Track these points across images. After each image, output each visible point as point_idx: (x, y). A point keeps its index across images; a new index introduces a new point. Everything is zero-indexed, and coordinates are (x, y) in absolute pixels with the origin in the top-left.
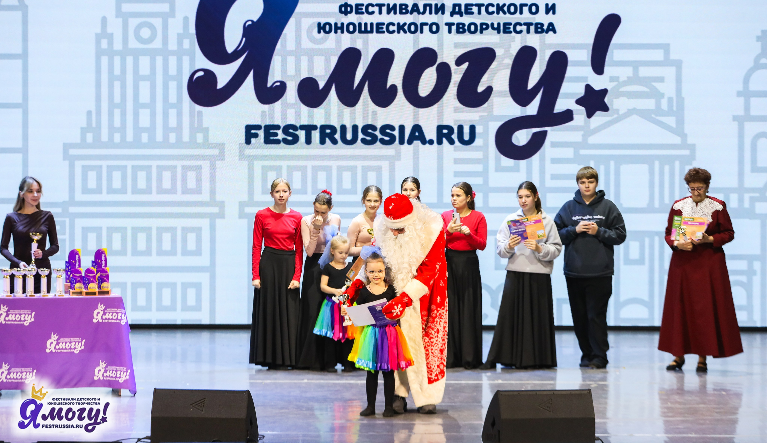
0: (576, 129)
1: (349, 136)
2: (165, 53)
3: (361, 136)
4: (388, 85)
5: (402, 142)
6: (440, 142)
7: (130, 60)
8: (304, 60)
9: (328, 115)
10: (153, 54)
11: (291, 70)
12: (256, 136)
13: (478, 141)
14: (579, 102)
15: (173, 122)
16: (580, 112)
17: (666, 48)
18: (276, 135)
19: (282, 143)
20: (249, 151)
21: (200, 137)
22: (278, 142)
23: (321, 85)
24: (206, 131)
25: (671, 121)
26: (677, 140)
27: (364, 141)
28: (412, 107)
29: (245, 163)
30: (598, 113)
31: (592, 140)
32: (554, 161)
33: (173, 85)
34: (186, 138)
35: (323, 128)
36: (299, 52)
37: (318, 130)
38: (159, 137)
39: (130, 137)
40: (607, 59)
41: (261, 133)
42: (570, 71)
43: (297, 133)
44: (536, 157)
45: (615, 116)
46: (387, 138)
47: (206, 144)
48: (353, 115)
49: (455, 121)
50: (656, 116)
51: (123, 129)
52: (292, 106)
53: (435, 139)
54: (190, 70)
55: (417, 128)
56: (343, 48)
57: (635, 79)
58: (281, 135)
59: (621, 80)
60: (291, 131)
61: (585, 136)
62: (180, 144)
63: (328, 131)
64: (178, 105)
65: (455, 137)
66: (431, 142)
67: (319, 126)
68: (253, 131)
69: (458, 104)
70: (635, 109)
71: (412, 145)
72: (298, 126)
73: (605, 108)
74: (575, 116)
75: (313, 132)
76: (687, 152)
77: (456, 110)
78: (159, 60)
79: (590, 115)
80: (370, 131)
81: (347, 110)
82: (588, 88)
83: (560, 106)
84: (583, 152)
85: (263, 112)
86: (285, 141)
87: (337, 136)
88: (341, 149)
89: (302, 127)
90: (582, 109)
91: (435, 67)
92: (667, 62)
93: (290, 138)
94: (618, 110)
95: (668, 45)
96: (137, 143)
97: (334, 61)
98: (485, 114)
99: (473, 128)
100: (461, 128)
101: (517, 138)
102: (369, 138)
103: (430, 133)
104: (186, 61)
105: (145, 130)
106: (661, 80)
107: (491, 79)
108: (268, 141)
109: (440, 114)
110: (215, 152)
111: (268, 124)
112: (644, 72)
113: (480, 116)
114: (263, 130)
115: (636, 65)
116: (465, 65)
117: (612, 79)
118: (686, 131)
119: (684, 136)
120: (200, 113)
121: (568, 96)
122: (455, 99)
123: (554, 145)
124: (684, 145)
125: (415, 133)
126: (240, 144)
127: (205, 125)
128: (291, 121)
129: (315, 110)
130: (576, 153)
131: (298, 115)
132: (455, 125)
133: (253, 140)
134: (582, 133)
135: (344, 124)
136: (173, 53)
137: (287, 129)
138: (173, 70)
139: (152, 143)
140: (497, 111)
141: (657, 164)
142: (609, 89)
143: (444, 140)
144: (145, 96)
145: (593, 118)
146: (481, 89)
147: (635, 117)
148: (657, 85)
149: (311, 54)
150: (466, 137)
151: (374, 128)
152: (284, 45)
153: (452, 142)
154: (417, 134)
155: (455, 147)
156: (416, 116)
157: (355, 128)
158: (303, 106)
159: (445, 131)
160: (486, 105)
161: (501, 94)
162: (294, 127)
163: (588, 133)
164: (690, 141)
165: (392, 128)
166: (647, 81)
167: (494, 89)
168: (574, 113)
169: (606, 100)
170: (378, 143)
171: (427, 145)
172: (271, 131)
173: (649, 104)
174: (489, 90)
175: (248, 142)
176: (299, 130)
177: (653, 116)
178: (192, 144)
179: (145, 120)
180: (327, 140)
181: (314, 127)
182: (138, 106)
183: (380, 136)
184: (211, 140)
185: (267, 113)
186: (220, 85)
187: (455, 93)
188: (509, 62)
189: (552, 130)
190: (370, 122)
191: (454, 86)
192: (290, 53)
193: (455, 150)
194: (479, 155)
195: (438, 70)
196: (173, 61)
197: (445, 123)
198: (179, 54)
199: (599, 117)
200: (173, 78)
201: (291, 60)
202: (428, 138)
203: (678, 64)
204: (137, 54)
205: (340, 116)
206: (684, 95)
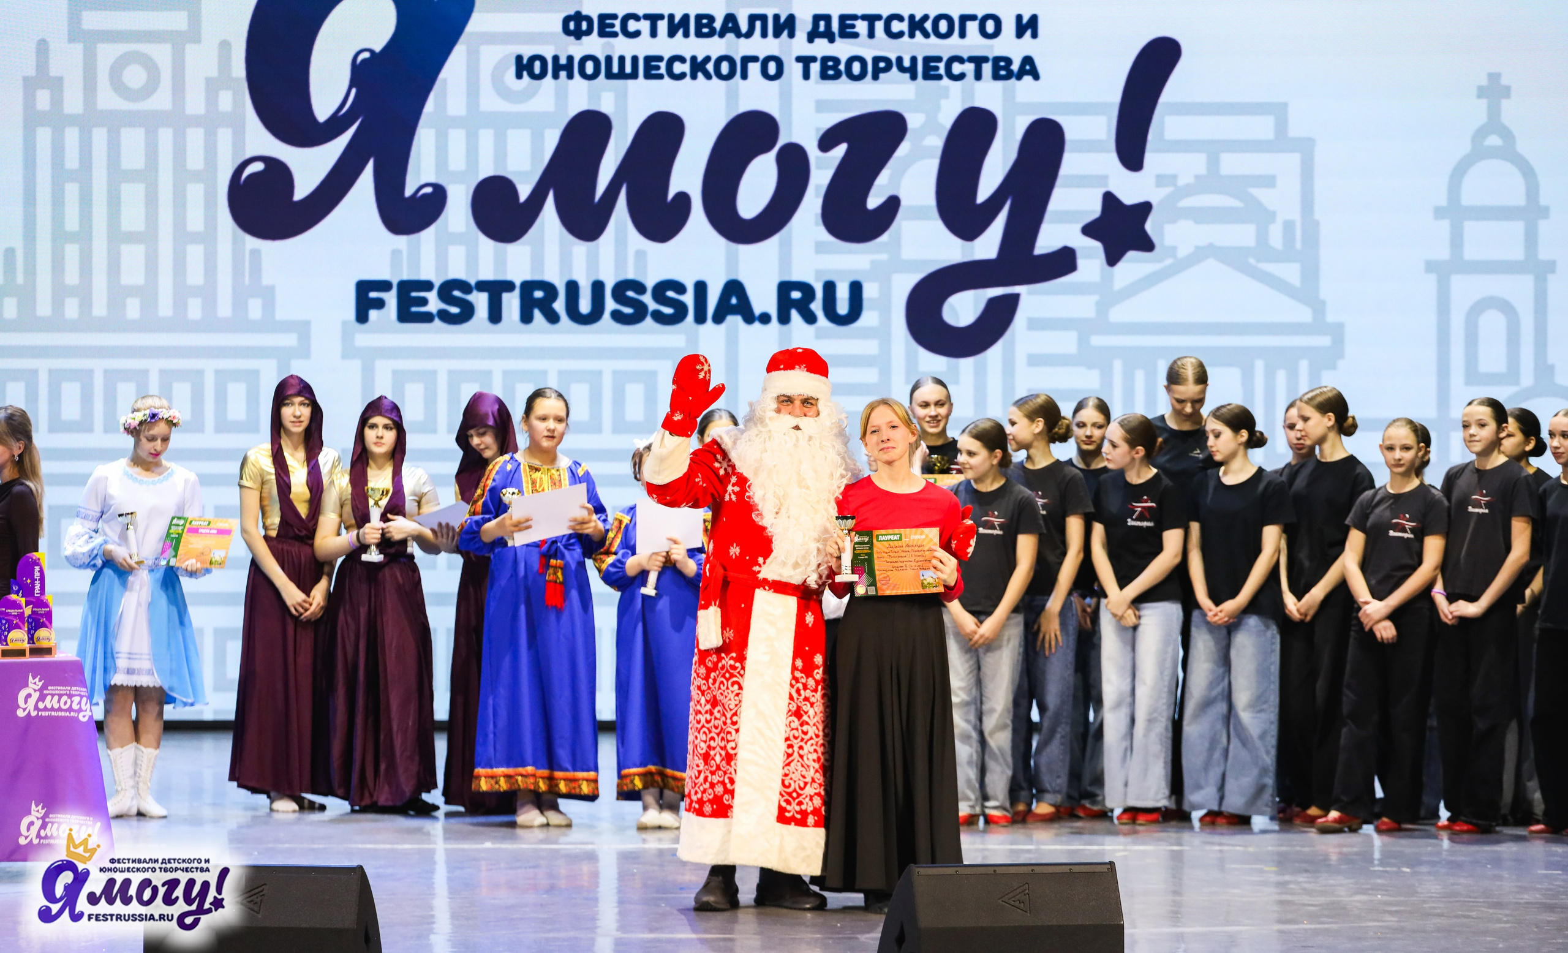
0: (1082, 289)
1: (585, 306)
2: (178, 120)
3: (610, 305)
4: (671, 195)
5: (700, 318)
6: (784, 319)
7: (99, 136)
8: (486, 138)
9: (538, 260)
10: (151, 122)
11: (457, 160)
12: (380, 304)
13: (868, 318)
14: (1089, 230)
15: (195, 276)
16: (1090, 251)
17: (1279, 111)
18: (424, 302)
19: (437, 320)
20: (365, 337)
21: (255, 309)
22: (427, 318)
23: (524, 192)
24: (269, 296)
25: (1291, 273)
26: (1303, 314)
27: (617, 316)
28: (722, 241)
29: (356, 365)
30: (1131, 254)
31: (1118, 314)
32: (1035, 360)
33: (195, 192)
34: (224, 309)
35: (528, 287)
36: (474, 120)
37: (517, 292)
38: (165, 308)
39: (100, 309)
40: (1151, 136)
41: (391, 299)
42: (1071, 164)
43: (469, 297)
44: (995, 353)
45: (1169, 262)
46: (668, 310)
47: (269, 324)
48: (593, 261)
49: (818, 273)
50: (1258, 261)
51: (84, 289)
52: (457, 239)
53: (773, 312)
54: (233, 158)
55: (734, 288)
56: (573, 112)
57: (1213, 180)
58: (434, 304)
59: (1181, 182)
60: (457, 293)
61: (1103, 308)
62: (210, 323)
63: (539, 294)
64: (208, 237)
65: (817, 306)
66: (765, 319)
67: (518, 284)
68: (373, 295)
69: (824, 235)
70: (1211, 246)
71: (723, 326)
72: (473, 282)
73: (1147, 245)
74: (1081, 262)
75: (505, 296)
76: (1325, 341)
77: (820, 248)
78: (166, 136)
79: (1113, 259)
80: (630, 294)
81: (580, 248)
82: (1109, 199)
83: (1047, 241)
84: (1097, 341)
85: (396, 253)
86: (444, 316)
87: (559, 305)
88: (568, 333)
89: (482, 286)
90: (1097, 246)
91: (772, 155)
92: (1281, 141)
93: (455, 310)
94: (1174, 249)
95: (1284, 106)
96: (115, 322)
97: (551, 141)
98: (883, 257)
99: (856, 289)
100: (830, 288)
101: (953, 309)
102: (628, 310)
103: (763, 299)
104: (224, 137)
105: (133, 290)
106: (1269, 181)
107: (897, 178)
108: (405, 316)
109: (785, 259)
110: (289, 340)
111: (405, 277)
112: (1232, 164)
113: (873, 262)
114: (394, 292)
115: (1214, 149)
116: (841, 150)
117: (1162, 180)
118: (1324, 294)
119: (1318, 307)
120: (255, 253)
121: (1065, 217)
122: (817, 224)
123: (1035, 324)
124: (1319, 326)
125: (729, 299)
126: (345, 323)
127: (266, 280)
128: (457, 272)
129: (510, 248)
130: (1083, 341)
131: (472, 259)
132: (817, 280)
133: (373, 314)
134: (1095, 298)
135: (575, 277)
136: (195, 121)
137: (447, 290)
138: (195, 160)
139: (149, 323)
140: (908, 253)
141: (1259, 366)
142: (1154, 202)
143: (794, 314)
144: (133, 218)
145: (1121, 265)
146: (873, 201)
147: (1211, 264)
148: (1261, 194)
149: (501, 124)
150: (843, 308)
151: (640, 288)
152: (441, 106)
153: (810, 318)
154: (734, 301)
155: (817, 328)
156: (732, 262)
157: (598, 287)
158: (482, 237)
159: (796, 295)
160: (884, 238)
161: (919, 213)
162: (465, 286)
163: (1109, 299)
164: (1331, 317)
165: (680, 288)
166: (1238, 185)
167: (904, 202)
168: (1079, 255)
169: (1149, 226)
170: (649, 320)
171: (757, 325)
172: (414, 294)
173: (1242, 235)
174: (892, 205)
175: (362, 317)
176: (475, 293)
177: (1252, 261)
178: (239, 323)
179: (133, 273)
180: (537, 313)
181: (509, 286)
182: (117, 237)
183: (652, 306)
184: (281, 315)
185: (405, 253)
186: (300, 193)
187: (819, 210)
188: (936, 142)
189: (1030, 293)
190: (631, 276)
191: (817, 196)
192: (457, 122)
193: (817, 337)
194: (870, 347)
195: (780, 159)
196: (195, 138)
197: (795, 277)
198: (210, 122)
199: (1133, 263)
200: (196, 176)
201: (457, 139)
202: (757, 310)
203: (1305, 148)
204: (115, 122)
205: (566, 260)
206: (1317, 216)
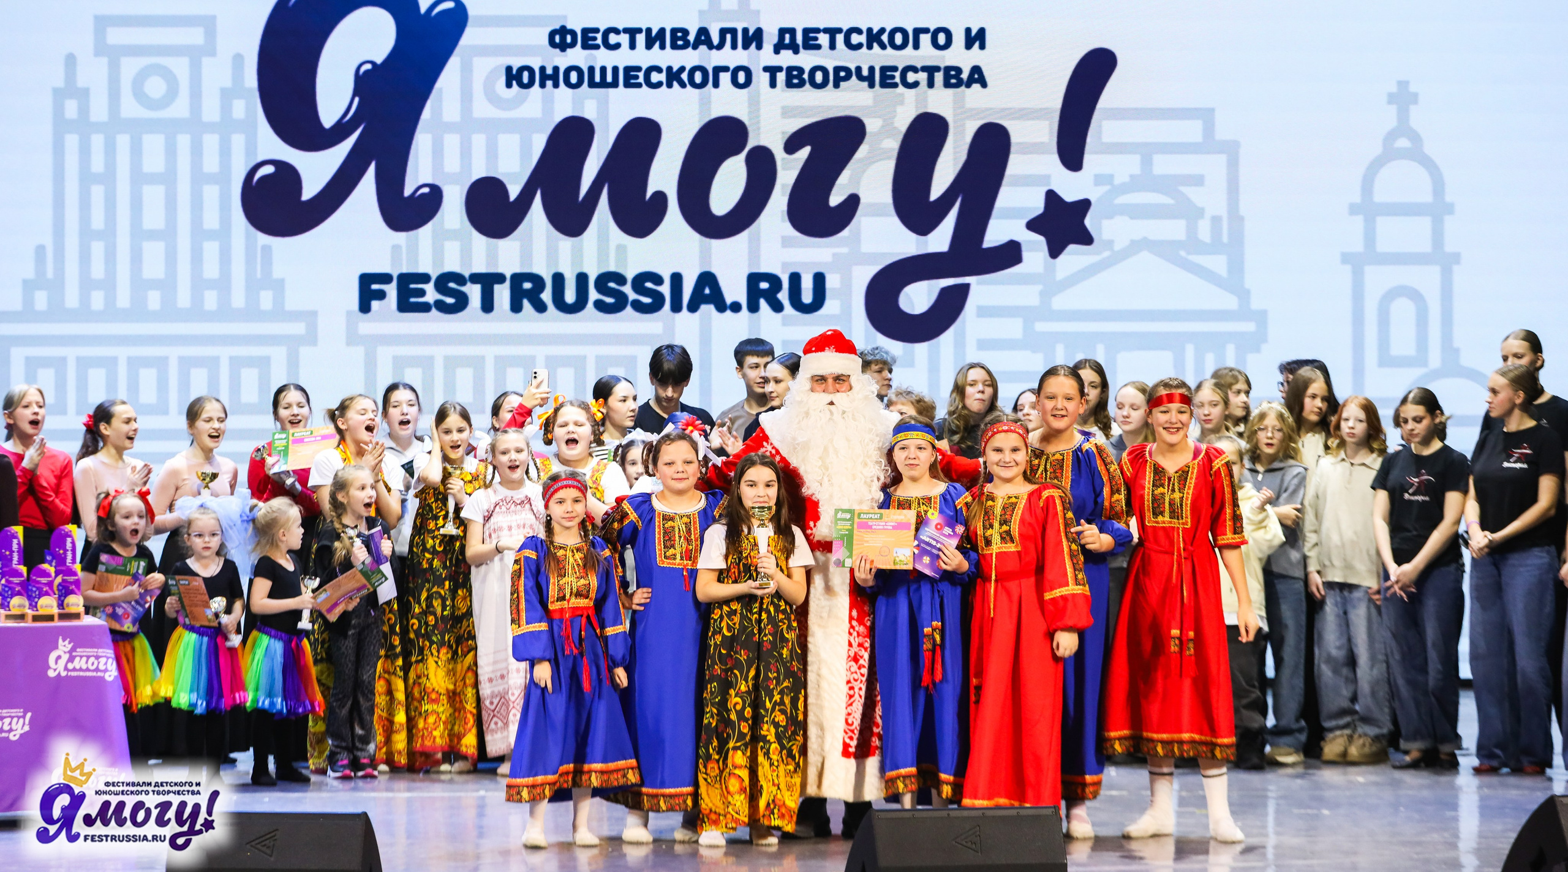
0: (1027, 280)
1: (570, 297)
2: (195, 127)
3: (593, 295)
4: (649, 193)
5: (676, 307)
6: (753, 308)
7: (123, 141)
8: (479, 141)
9: (526, 253)
10: (170, 129)
11: (452, 163)
12: (381, 295)
13: (831, 306)
14: (1033, 226)
15: (211, 269)
16: (1035, 246)
17: (1207, 116)
19: (434, 310)
20: (368, 325)
21: (266, 300)
22: (425, 308)
23: (514, 192)
24: (279, 287)
25: (1218, 264)
26: (1230, 302)
27: (600, 306)
28: (696, 236)
29: (359, 352)
30: (1072, 248)
31: (1059, 302)
32: (984, 345)
33: (211, 193)
34: (238, 299)
35: (518, 279)
36: (467, 126)
37: (507, 284)
38: (184, 299)
39: (123, 299)
40: (1089, 139)
41: (391, 290)
42: (1015, 165)
43: (463, 289)
44: (947, 338)
45: (1106, 254)
46: (647, 300)
47: (280, 313)
48: (577, 255)
49: (785, 265)
50: (1188, 253)
51: (109, 284)
52: (454, 235)
53: (743, 301)
54: (246, 162)
55: (707, 280)
56: (558, 118)
57: (1145, 181)
58: (431, 295)
59: (1117, 181)
60: (452, 285)
61: (1046, 295)
62: (225, 313)
63: (527, 285)
64: (223, 234)
65: (783, 296)
67: (508, 276)
68: (375, 287)
69: (790, 230)
70: (1145, 240)
71: (697, 314)
72: (467, 275)
73: (1086, 239)
74: (1026, 255)
75: (497, 287)
76: (1249, 327)
77: (786, 242)
78: (184, 141)
79: (1055, 252)
81: (566, 243)
82: (1052, 197)
83: (995, 235)
84: (1041, 327)
85: (396, 248)
86: (441, 307)
87: (546, 296)
88: (554, 322)
89: (475, 278)
90: (1041, 239)
91: (742, 156)
92: (1209, 144)
94: (1111, 243)
95: (1212, 111)
96: (138, 312)
97: (539, 143)
98: (844, 250)
99: (819, 280)
100: (795, 279)
101: (909, 298)
102: (609, 300)
103: (735, 290)
104: (238, 141)
105: (155, 284)
106: (1198, 181)
107: (856, 179)
108: (405, 306)
109: (754, 253)
110: (298, 328)
111: (405, 271)
112: (1163, 165)
113: (834, 255)
114: (394, 284)
115: (1147, 151)
116: (805, 152)
117: (1099, 180)
118: (1248, 284)
119: (1244, 295)
120: (267, 249)
121: (1011, 214)
122: (783, 221)
124: (1245, 313)
125: (704, 289)
126: (349, 313)
127: (277, 272)
128: (452, 265)
129: (502, 243)
130: (1028, 327)
132: (783, 272)
133: (375, 304)
134: (1040, 287)
135: (561, 270)
136: (211, 127)
137: (444, 281)
138: (211, 164)
139: (170, 312)
140: (866, 247)
141: (1190, 350)
142: (1093, 201)
143: (763, 303)
144: (154, 217)
145: (1063, 257)
146: (836, 199)
147: (1145, 256)
148: (1190, 191)
149: (491, 128)
150: (807, 298)
151: (620, 279)
152: (437, 113)
153: (777, 307)
154: (707, 291)
155: (784, 318)
156: (705, 255)
157: (582, 279)
158: (476, 234)
159: (764, 285)
160: (845, 233)
161: (877, 211)
162: (459, 279)
163: (1053, 287)
164: (1256, 304)
165: (658, 279)
166: (1169, 184)
167: (864, 200)
168: (1024, 248)
169: (1088, 222)
170: (629, 309)
171: (728, 313)
172: (412, 286)
173: (1174, 230)
174: (853, 202)
176: (469, 284)
177: (1183, 253)
178: (252, 313)
179: (154, 267)
180: (526, 303)
181: (500, 278)
182: (140, 235)
183: (632, 296)
184: (290, 305)
185: (404, 250)
186: (308, 193)
187: (785, 208)
188: (893, 145)
189: (979, 283)
190: (612, 268)
191: (783, 195)
192: (451, 127)
193: (784, 324)
195: (749, 160)
196: (211, 142)
197: (763, 269)
198: (225, 129)
199: (1074, 255)
200: (211, 179)
201: (452, 142)
202: (729, 300)
203: (1231, 151)
204: (137, 128)
205: (552, 253)
206: (1243, 211)
